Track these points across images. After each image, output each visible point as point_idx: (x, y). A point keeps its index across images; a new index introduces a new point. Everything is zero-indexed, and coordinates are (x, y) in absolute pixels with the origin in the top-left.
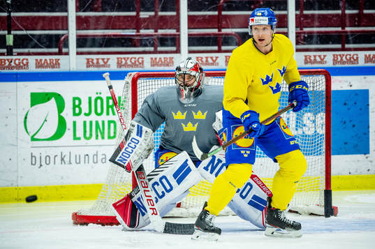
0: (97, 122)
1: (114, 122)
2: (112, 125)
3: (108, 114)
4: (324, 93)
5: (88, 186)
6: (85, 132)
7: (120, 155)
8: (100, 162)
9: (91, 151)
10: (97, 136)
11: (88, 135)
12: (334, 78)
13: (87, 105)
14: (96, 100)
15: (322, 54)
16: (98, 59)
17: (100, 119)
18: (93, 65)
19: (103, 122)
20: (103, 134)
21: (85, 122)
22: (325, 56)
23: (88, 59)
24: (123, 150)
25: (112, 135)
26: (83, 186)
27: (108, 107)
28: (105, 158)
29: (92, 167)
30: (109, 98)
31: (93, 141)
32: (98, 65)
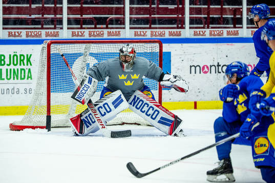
0: (14, 69)
1: (24, 69)
2: (23, 71)
3: (20, 65)
4: (158, 54)
5: (9, 107)
6: (7, 75)
7: (78, 94)
8: (15, 93)
9: (10, 87)
10: (14, 78)
11: (9, 77)
13: (9, 60)
14: (14, 56)
16: (15, 32)
17: (16, 68)
18: (12, 36)
19: (18, 70)
20: (17, 76)
21: (7, 70)
22: (146, 32)
23: (9, 32)
24: (80, 92)
25: (23, 77)
26: (6, 108)
27: (21, 60)
28: (19, 91)
29: (11, 96)
30: (21, 55)
31: (12, 81)
32: (15, 36)
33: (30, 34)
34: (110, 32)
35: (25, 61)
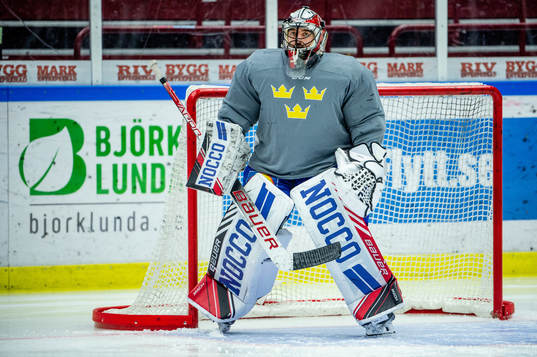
0: (134, 167)
1: (160, 166)
2: (158, 171)
3: (151, 153)
5: (119, 267)
8: (138, 229)
9: (125, 212)
10: (134, 188)
11: (120, 186)
12: (507, 100)
13: (119, 140)
14: (133, 131)
15: (489, 60)
16: (136, 67)
17: (139, 161)
18: (129, 76)
19: (144, 167)
20: (143, 184)
22: (493, 64)
23: (120, 67)
25: (158, 186)
26: (112, 268)
27: (152, 142)
28: (147, 223)
29: (127, 237)
30: (152, 129)
31: (128, 195)
32: (136, 76)
33: (177, 71)
34: (395, 65)
35: (165, 144)
